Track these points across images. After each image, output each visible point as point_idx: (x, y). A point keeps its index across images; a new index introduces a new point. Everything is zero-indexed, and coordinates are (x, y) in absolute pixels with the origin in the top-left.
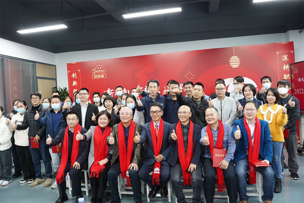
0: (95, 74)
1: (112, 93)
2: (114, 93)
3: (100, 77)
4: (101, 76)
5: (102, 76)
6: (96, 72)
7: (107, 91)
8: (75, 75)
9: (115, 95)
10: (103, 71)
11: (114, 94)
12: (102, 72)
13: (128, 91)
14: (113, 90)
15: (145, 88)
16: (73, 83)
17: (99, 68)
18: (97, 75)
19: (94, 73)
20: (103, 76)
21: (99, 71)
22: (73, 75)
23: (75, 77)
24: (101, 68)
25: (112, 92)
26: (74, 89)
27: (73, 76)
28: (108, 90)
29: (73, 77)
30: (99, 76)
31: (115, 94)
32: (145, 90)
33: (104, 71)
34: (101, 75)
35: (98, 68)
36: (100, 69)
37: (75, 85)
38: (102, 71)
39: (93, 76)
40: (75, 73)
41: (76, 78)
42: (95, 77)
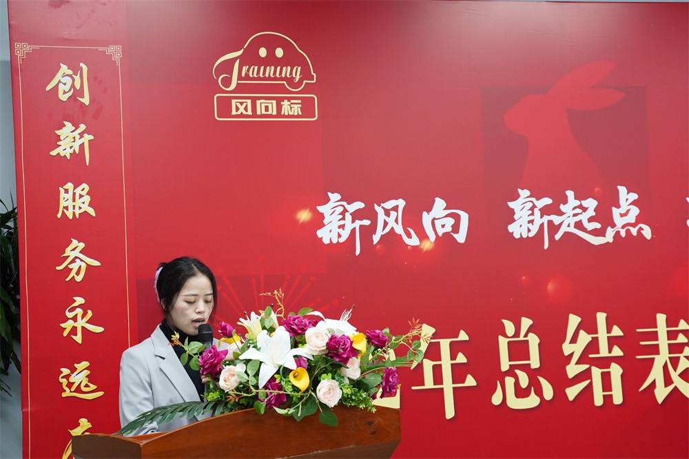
0: (239, 88)
1: (358, 223)
2: (367, 222)
3: (273, 110)
4: (279, 107)
5: (285, 104)
6: (247, 77)
7: (320, 209)
8: (82, 80)
9: (376, 238)
10: (297, 73)
11: (367, 232)
12: (290, 81)
13: (457, 218)
14: (359, 205)
15: (565, 202)
16: (58, 138)
17: (271, 52)
18: (254, 100)
19: (227, 82)
20: (296, 110)
21: (270, 71)
22: (59, 77)
23: (80, 93)
24: (279, 53)
25: (356, 216)
26: (70, 186)
27: (61, 88)
28: (327, 200)
29: (64, 98)
30: (267, 106)
31: (372, 227)
32: (561, 213)
33: (306, 74)
34: (279, 100)
35: (263, 52)
36: (271, 60)
37: (78, 157)
38: (286, 71)
39: (225, 106)
40: (76, 70)
41: (86, 100)
42: (240, 107)
